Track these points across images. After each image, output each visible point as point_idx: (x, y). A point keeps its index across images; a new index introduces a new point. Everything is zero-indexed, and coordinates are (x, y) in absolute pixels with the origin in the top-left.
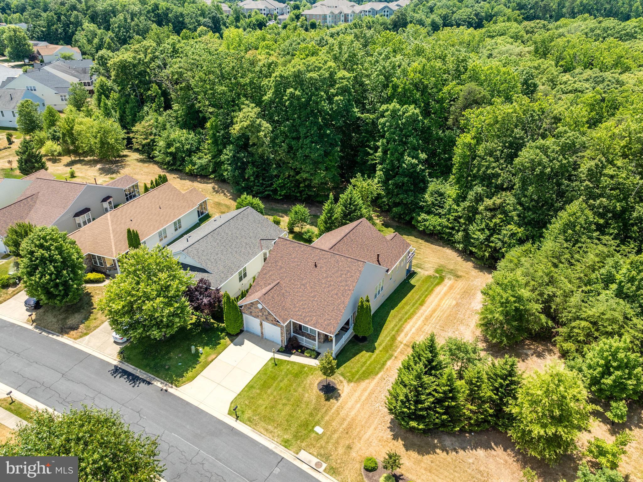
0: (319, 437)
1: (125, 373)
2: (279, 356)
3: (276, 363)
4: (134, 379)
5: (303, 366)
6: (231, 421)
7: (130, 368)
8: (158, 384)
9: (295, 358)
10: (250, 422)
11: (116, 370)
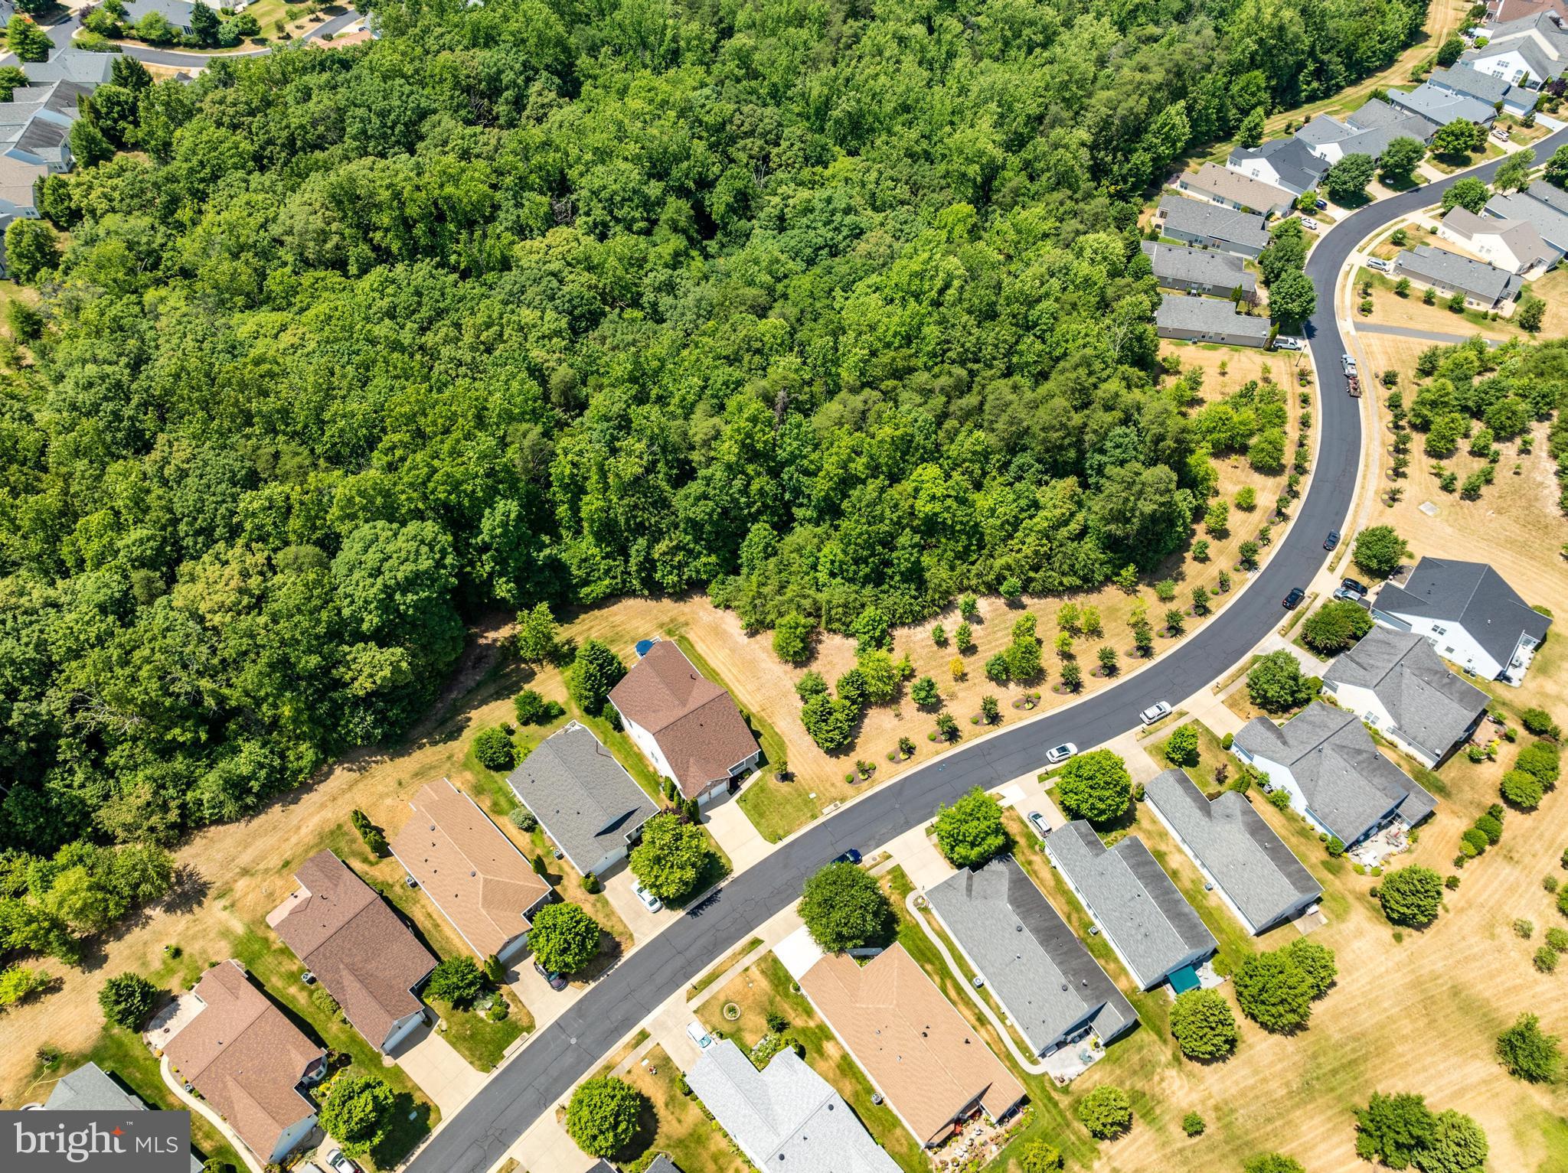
0: (818, 798)
1: (700, 907)
2: (737, 796)
3: (742, 800)
4: (710, 901)
5: (756, 784)
6: (780, 844)
7: (694, 903)
8: (723, 884)
9: (745, 786)
10: (788, 833)
11: (693, 913)
